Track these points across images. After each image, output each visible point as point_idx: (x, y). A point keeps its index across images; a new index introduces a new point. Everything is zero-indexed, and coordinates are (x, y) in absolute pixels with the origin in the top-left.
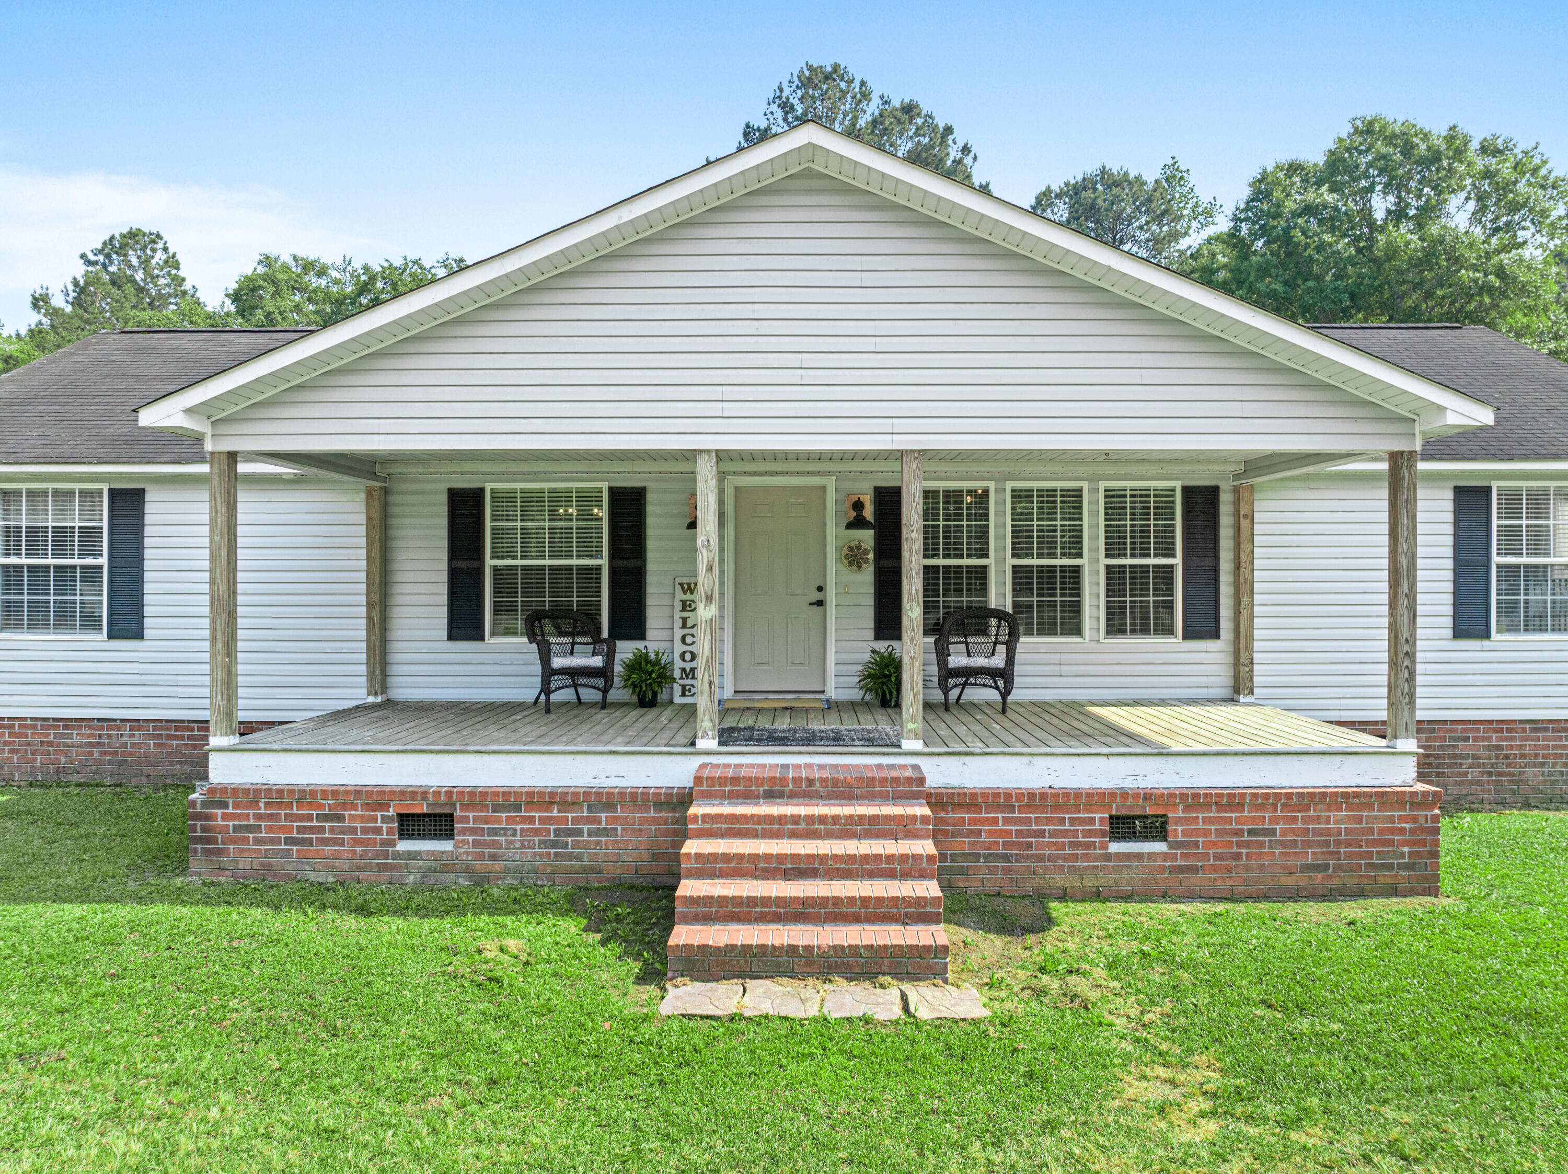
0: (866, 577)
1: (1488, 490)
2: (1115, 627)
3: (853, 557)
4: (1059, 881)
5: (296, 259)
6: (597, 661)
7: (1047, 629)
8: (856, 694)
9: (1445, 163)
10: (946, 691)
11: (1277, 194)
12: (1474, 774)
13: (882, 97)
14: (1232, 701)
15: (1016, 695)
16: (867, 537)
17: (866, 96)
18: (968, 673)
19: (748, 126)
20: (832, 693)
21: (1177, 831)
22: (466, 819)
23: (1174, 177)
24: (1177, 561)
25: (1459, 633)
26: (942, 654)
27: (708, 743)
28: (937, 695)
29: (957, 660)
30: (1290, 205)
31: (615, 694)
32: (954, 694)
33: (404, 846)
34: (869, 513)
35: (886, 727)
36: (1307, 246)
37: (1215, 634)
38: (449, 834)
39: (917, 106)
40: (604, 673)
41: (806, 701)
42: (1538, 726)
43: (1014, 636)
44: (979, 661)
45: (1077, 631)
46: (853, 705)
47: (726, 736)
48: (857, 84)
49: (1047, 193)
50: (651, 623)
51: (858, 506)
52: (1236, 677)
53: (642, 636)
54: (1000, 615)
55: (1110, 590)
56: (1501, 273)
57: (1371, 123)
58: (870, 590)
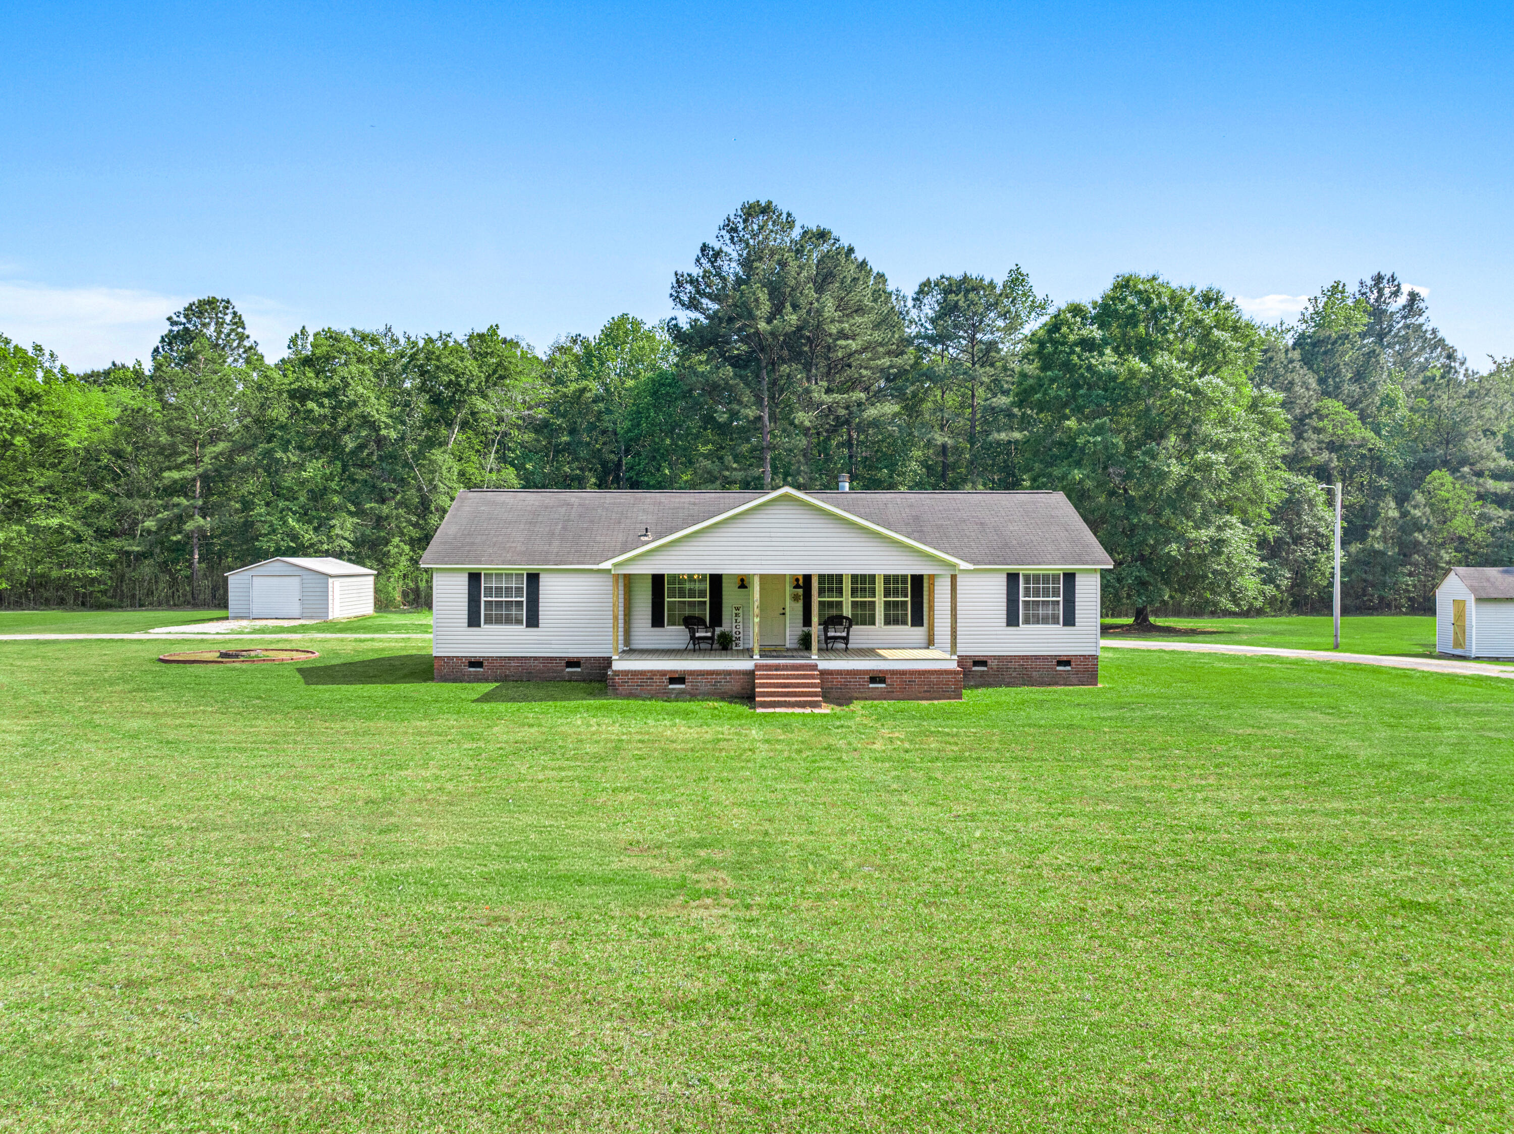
0: (799, 605)
1: (1018, 574)
2: (887, 622)
3: (795, 598)
4: (855, 695)
5: (354, 331)
6: (709, 634)
7: (864, 623)
8: (796, 646)
9: (1169, 314)
10: (827, 644)
11: (1064, 329)
12: (1014, 674)
13: (803, 227)
14: (924, 648)
15: (849, 646)
16: (800, 591)
17: (791, 224)
18: (835, 638)
19: (704, 245)
20: (788, 646)
21: (888, 681)
22: (689, 679)
23: (1017, 279)
24: (909, 599)
25: (1009, 624)
26: (826, 631)
27: (756, 657)
28: (824, 646)
29: (831, 634)
30: (1072, 338)
31: (715, 646)
32: (830, 646)
33: (671, 686)
34: (801, 582)
35: (806, 654)
36: (1081, 366)
37: (922, 625)
38: (684, 683)
39: (830, 232)
40: (712, 638)
41: (779, 648)
42: (1037, 657)
43: (850, 625)
44: (838, 634)
45: (874, 624)
46: (795, 650)
47: (762, 657)
48: (784, 216)
49: (927, 283)
50: (724, 621)
51: (797, 580)
52: (929, 640)
53: (721, 626)
54: (847, 618)
55: (885, 609)
56: (1196, 392)
57: (1128, 281)
58: (801, 609)
